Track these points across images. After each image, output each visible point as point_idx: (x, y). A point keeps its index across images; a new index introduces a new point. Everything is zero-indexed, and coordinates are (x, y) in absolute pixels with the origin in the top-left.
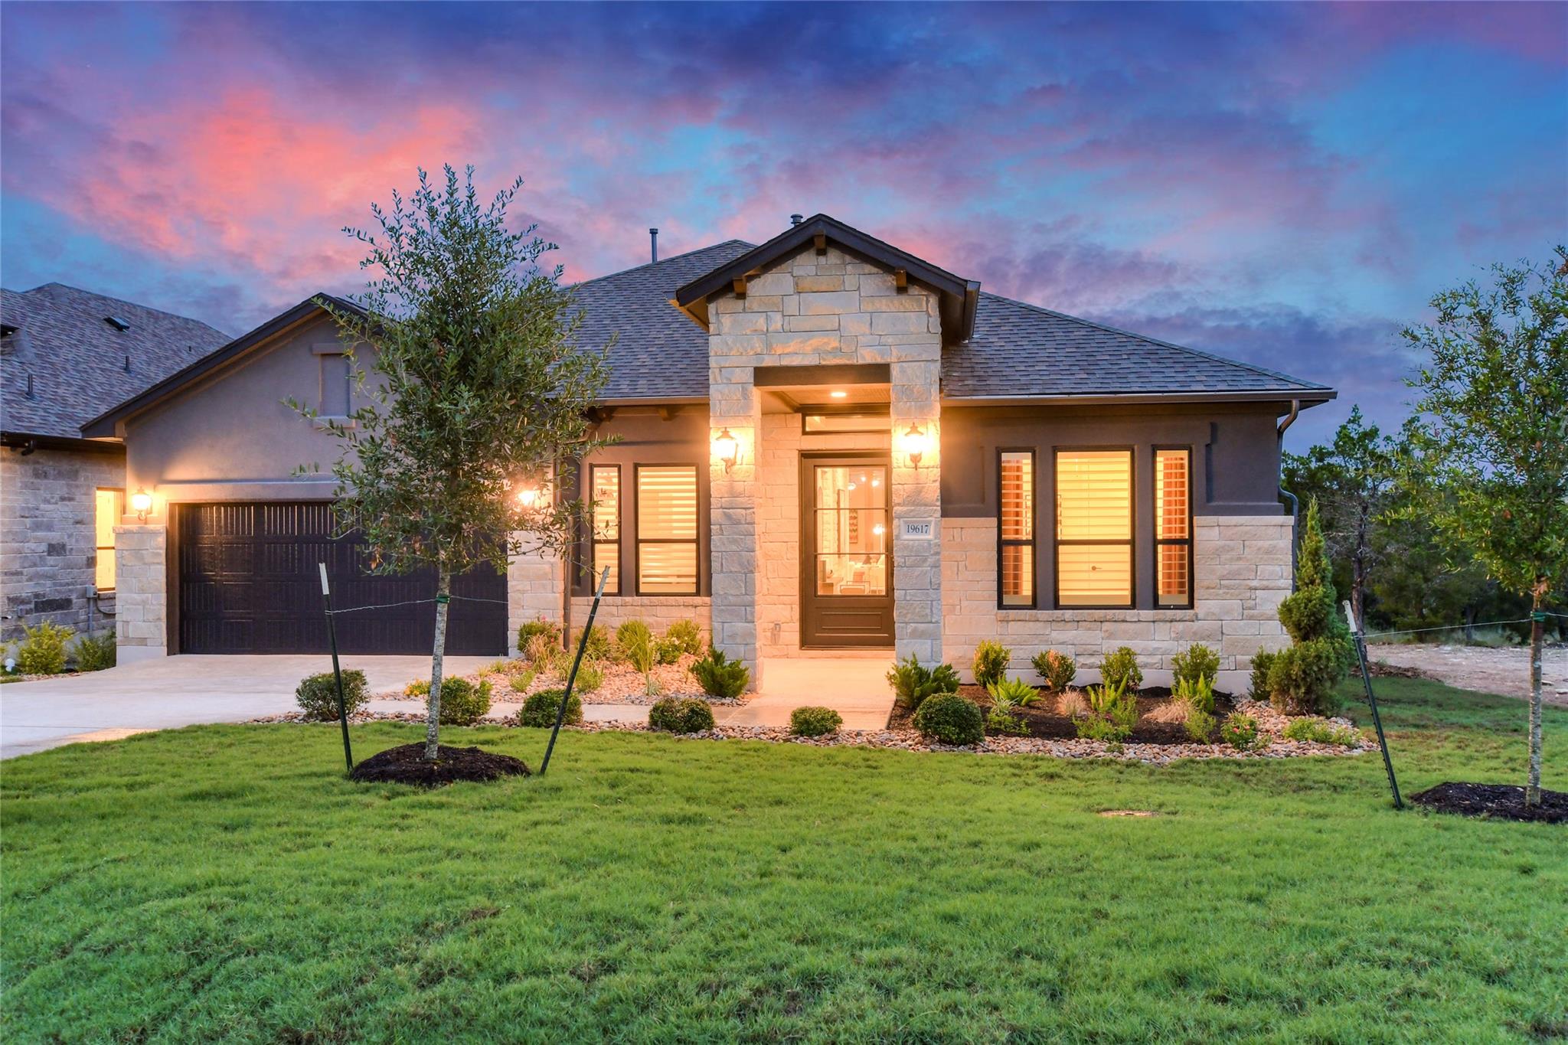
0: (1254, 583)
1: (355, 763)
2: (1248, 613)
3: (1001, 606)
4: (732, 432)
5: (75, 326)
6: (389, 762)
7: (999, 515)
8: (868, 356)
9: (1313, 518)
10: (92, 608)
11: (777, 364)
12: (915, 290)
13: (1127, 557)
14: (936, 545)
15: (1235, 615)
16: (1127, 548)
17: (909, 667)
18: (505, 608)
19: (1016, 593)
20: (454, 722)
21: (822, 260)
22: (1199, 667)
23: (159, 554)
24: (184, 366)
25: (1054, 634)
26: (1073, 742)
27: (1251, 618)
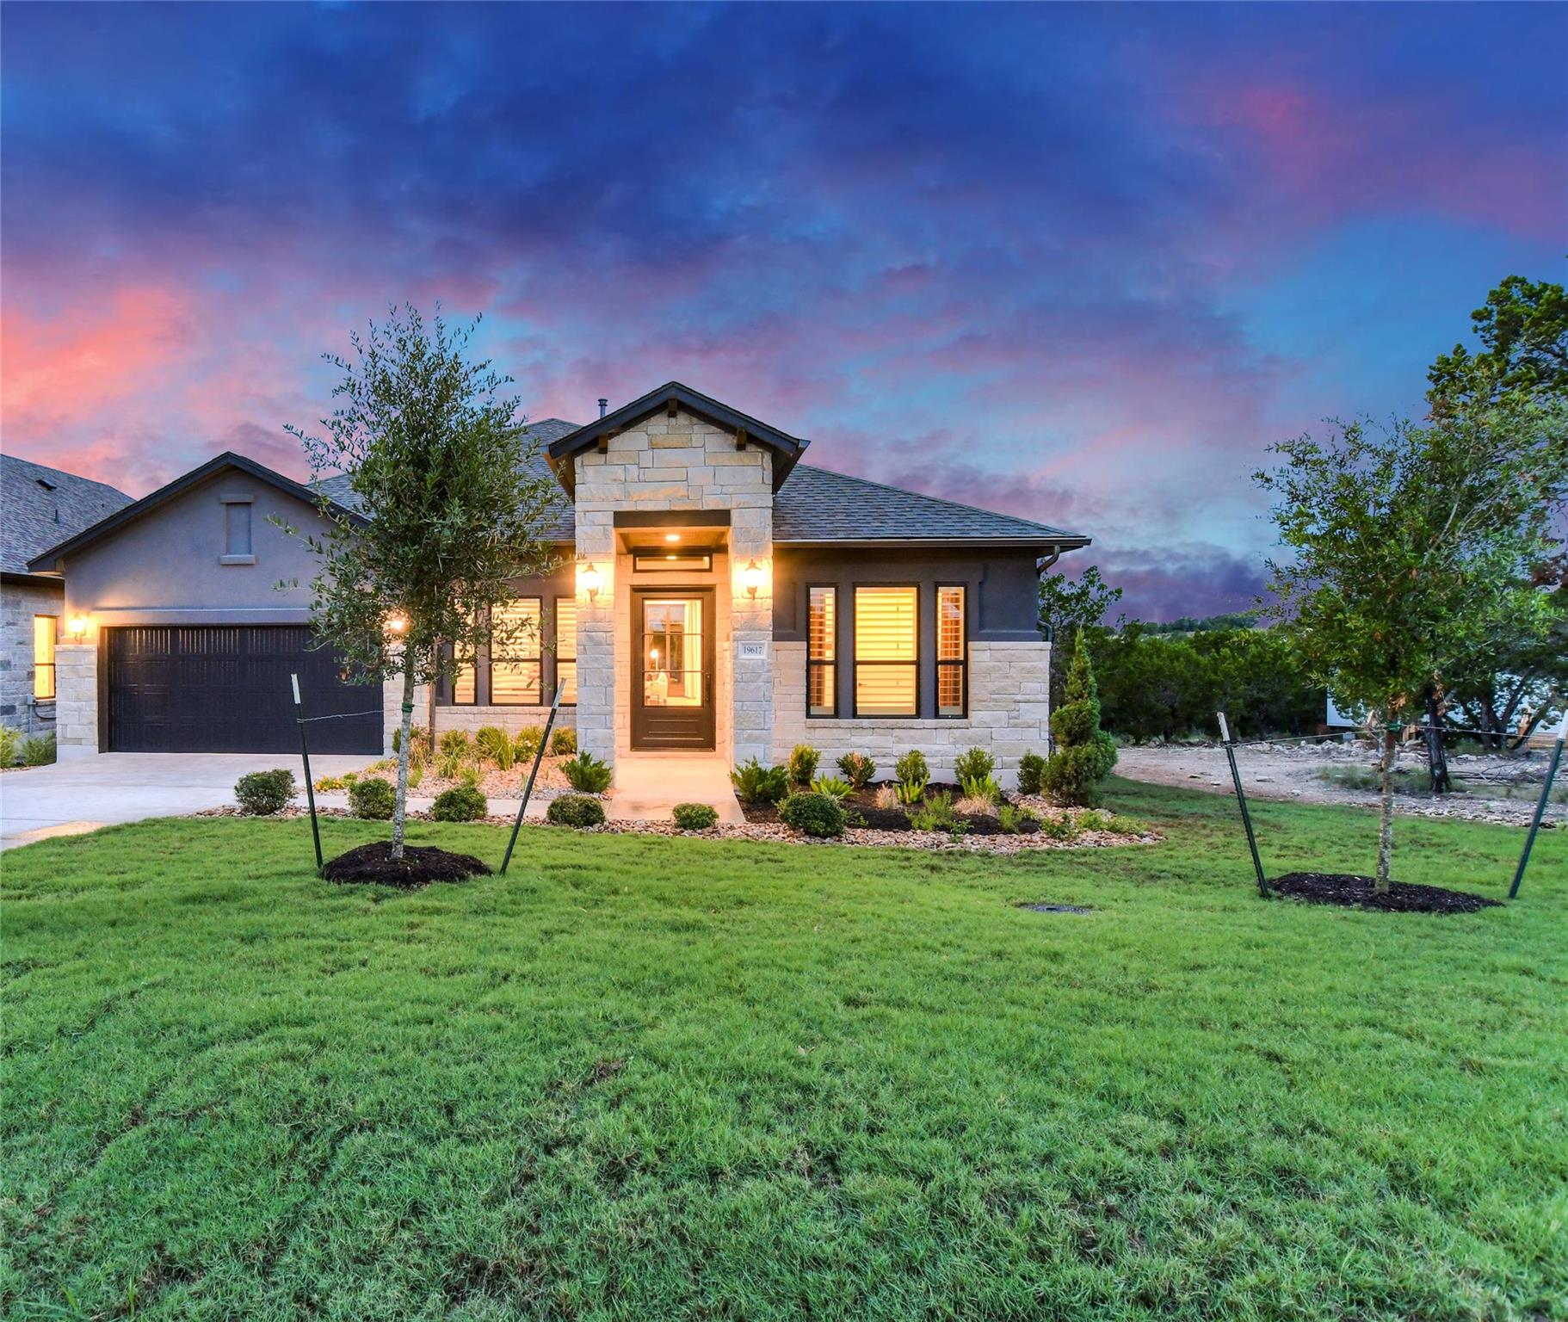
0: (1018, 697)
1: (325, 862)
2: (1015, 723)
3: (809, 715)
4: (596, 566)
5: (14, 486)
6: (361, 863)
7: (808, 639)
8: (711, 503)
9: (1080, 643)
10: (31, 713)
11: (633, 509)
12: (751, 448)
13: (913, 676)
14: (769, 664)
15: (1003, 723)
16: (913, 668)
17: (750, 767)
18: (382, 715)
19: (819, 705)
20: (375, 816)
21: (673, 420)
22: (977, 768)
23: (91, 669)
24: (100, 520)
25: (853, 739)
26: (910, 833)
27: (1015, 726)
